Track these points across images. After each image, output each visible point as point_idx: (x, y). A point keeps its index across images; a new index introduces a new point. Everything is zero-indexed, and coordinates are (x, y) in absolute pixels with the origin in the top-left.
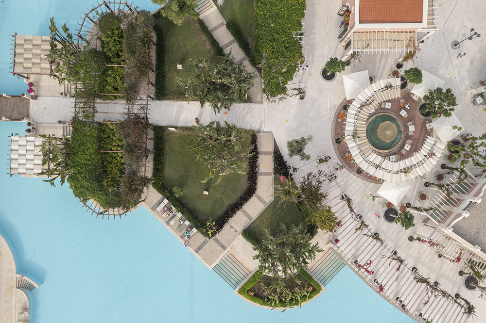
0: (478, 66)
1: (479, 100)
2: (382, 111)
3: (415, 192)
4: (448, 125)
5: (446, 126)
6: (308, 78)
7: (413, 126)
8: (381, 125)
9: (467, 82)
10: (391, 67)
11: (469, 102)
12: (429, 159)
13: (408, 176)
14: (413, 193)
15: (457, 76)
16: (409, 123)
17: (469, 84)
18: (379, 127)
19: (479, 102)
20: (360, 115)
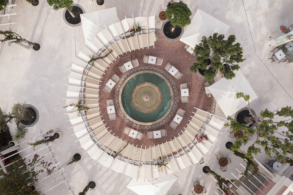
0: (280, 8)
1: (280, 55)
2: (147, 68)
3: (190, 180)
4: (232, 91)
5: (229, 92)
6: (45, 21)
7: (187, 90)
8: (138, 88)
9: (264, 31)
10: (160, 7)
11: (267, 58)
12: (198, 144)
13: (164, 170)
14: (187, 181)
15: (250, 22)
16: (182, 85)
17: (267, 33)
18: (136, 90)
19: (280, 58)
20: (90, 73)
